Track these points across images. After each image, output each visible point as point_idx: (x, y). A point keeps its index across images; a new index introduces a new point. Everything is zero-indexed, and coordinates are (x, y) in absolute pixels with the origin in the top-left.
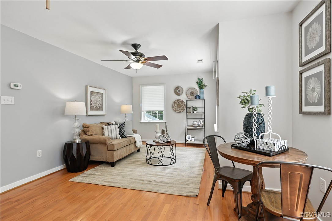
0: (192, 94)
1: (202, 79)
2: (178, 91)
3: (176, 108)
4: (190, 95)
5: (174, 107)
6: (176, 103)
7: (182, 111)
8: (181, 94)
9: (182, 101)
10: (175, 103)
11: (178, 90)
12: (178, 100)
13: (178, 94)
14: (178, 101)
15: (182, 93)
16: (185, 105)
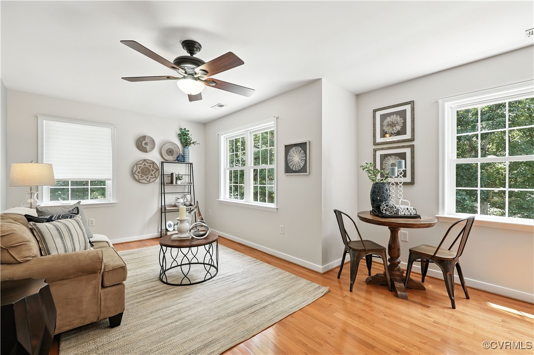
0: (170, 152)
1: (188, 131)
2: (143, 145)
3: (140, 175)
4: (167, 153)
5: (136, 173)
6: (140, 165)
7: (152, 180)
8: (150, 151)
9: (153, 163)
10: (138, 166)
11: (144, 142)
12: (145, 160)
13: (144, 150)
14: (145, 162)
15: (153, 148)
16: (158, 170)
